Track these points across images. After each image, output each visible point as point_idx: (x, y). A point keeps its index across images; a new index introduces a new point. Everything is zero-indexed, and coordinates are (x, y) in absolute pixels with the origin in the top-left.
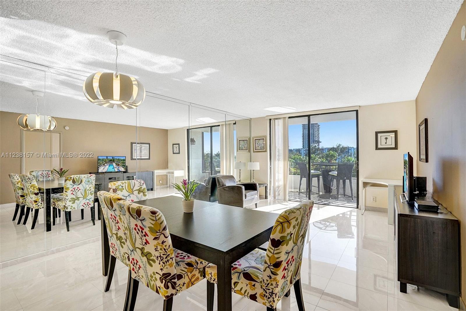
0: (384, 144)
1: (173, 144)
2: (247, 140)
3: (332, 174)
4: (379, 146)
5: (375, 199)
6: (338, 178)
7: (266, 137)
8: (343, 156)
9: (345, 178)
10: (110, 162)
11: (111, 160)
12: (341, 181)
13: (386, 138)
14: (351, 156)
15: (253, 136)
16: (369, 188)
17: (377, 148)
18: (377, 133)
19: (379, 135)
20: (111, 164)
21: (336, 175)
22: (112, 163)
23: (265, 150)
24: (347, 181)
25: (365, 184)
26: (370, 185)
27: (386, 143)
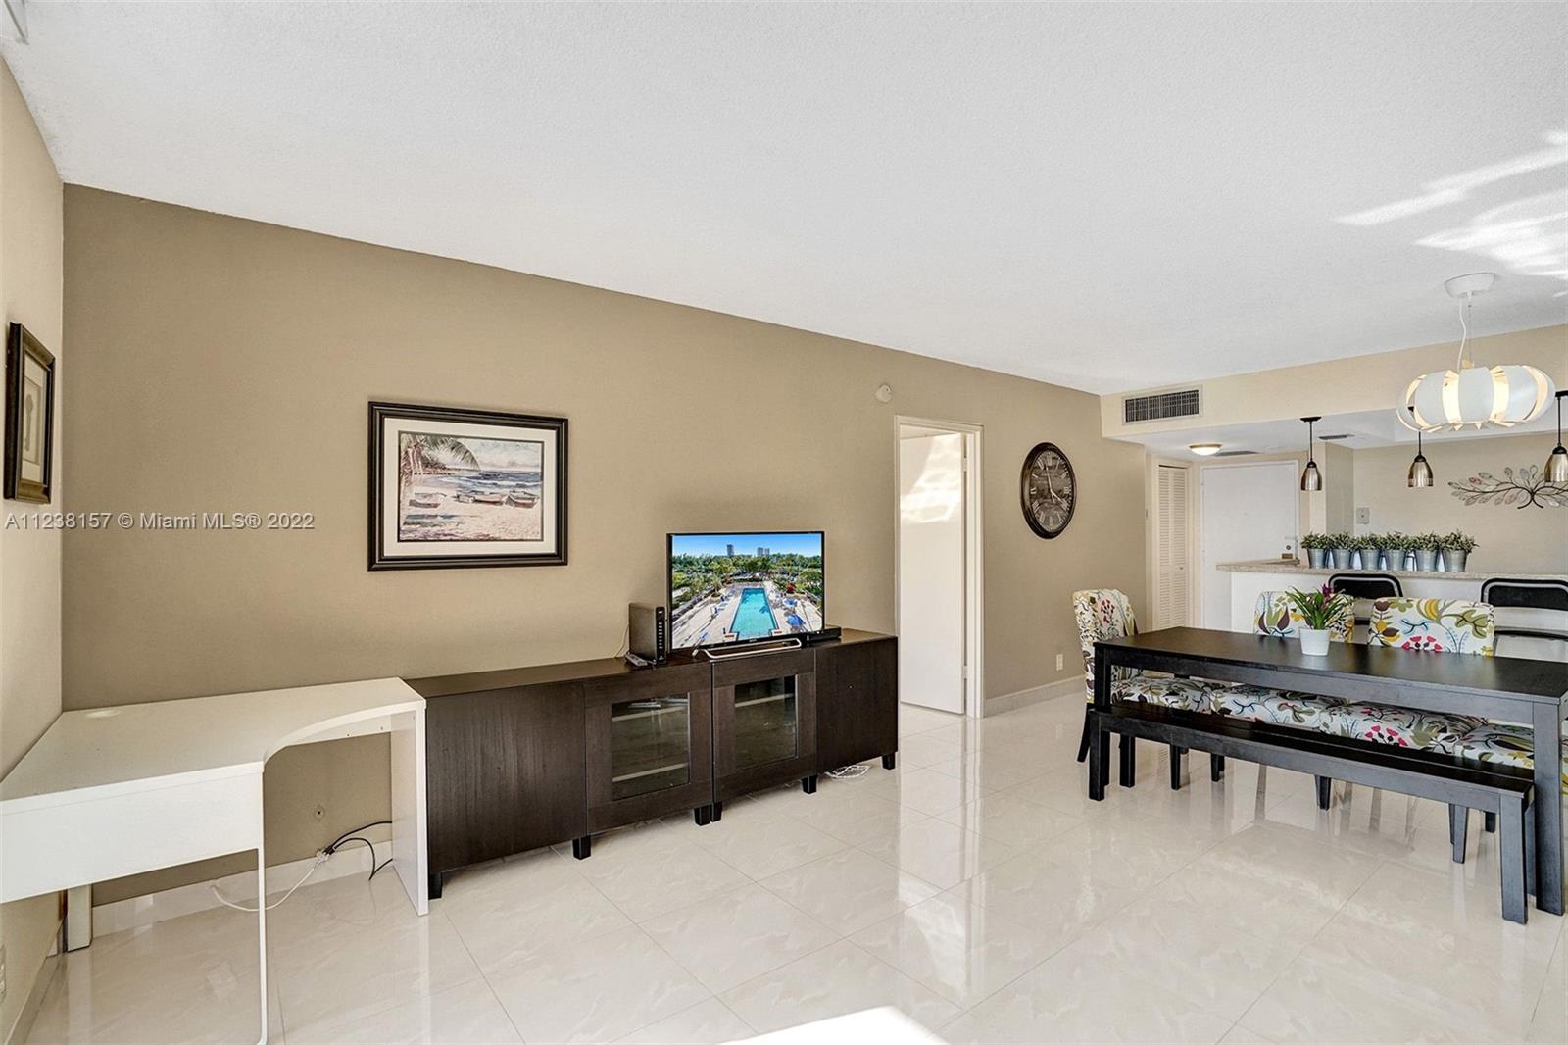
10: (748, 577)
11: (751, 566)
20: (750, 586)
22: (757, 580)
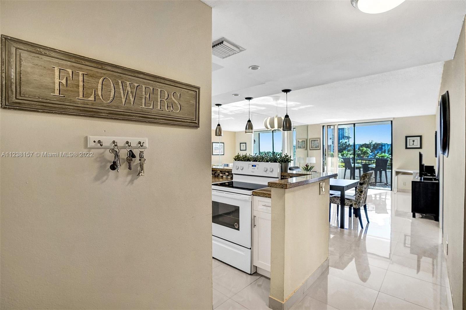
0: (412, 145)
1: (240, 143)
2: (304, 141)
3: (371, 167)
4: (408, 146)
5: (404, 184)
6: (375, 170)
7: (320, 139)
8: (376, 152)
9: (382, 170)
12: (378, 172)
13: (414, 141)
14: (385, 152)
15: (309, 137)
16: (400, 176)
17: (406, 148)
18: (406, 137)
19: (408, 138)
21: (374, 167)
23: (319, 148)
24: (383, 172)
25: (397, 173)
26: (401, 173)
27: (413, 144)
